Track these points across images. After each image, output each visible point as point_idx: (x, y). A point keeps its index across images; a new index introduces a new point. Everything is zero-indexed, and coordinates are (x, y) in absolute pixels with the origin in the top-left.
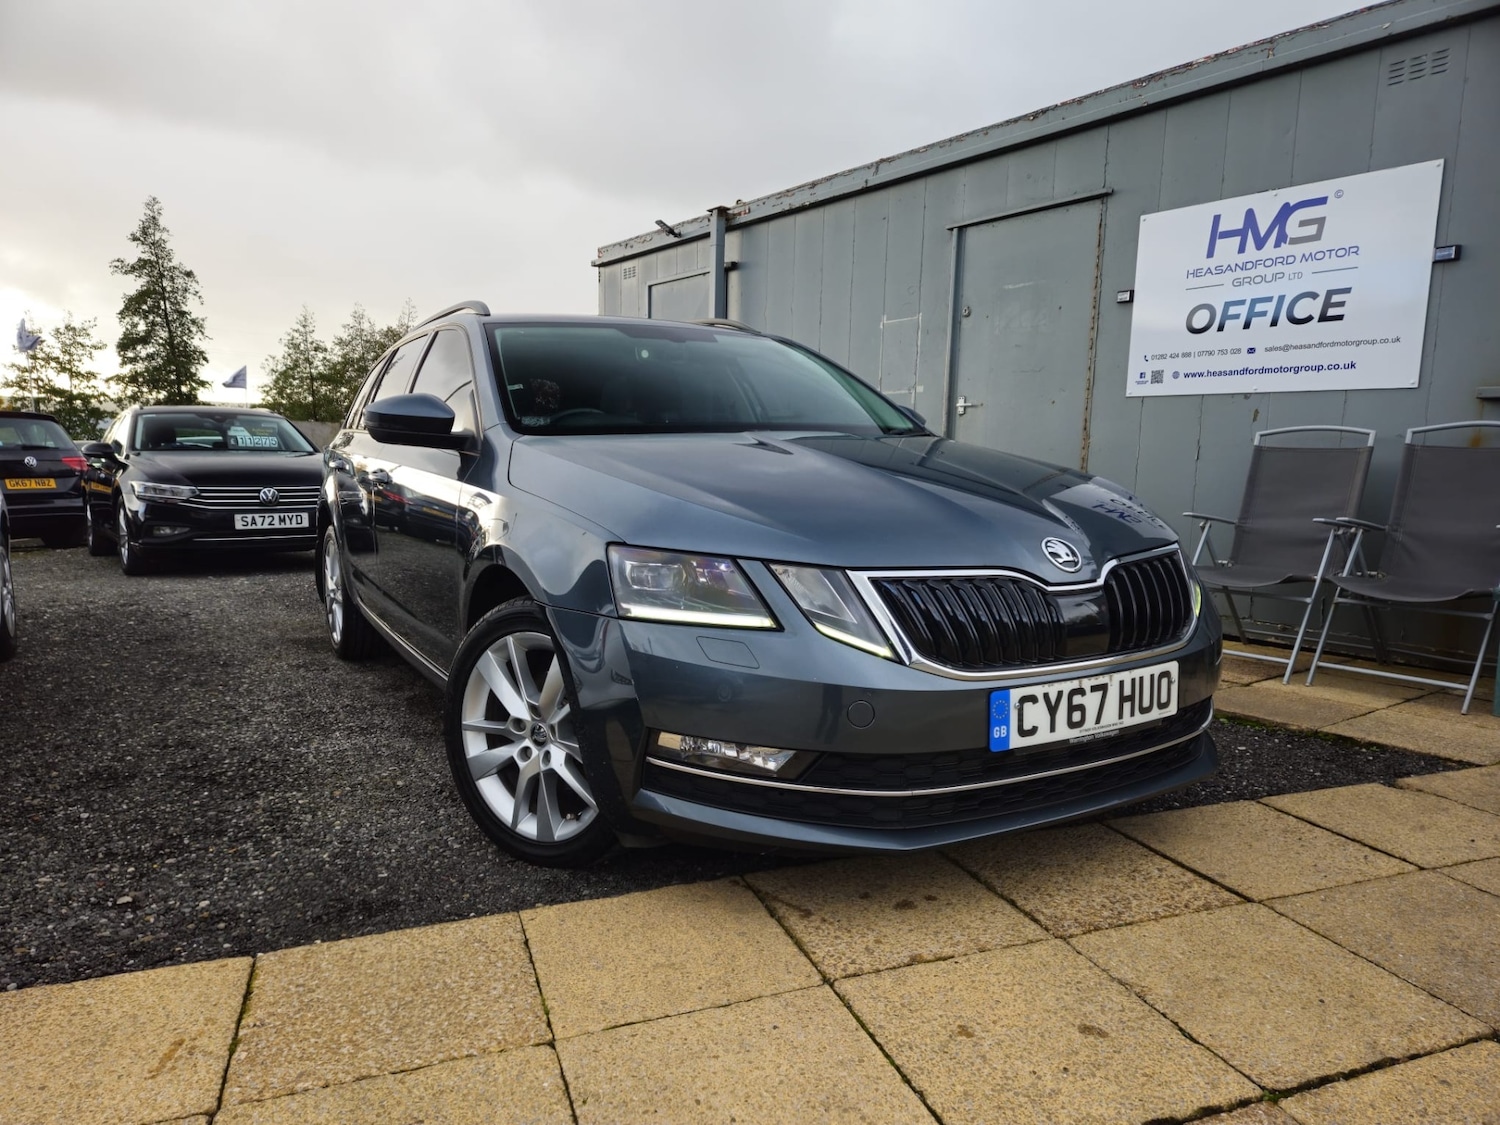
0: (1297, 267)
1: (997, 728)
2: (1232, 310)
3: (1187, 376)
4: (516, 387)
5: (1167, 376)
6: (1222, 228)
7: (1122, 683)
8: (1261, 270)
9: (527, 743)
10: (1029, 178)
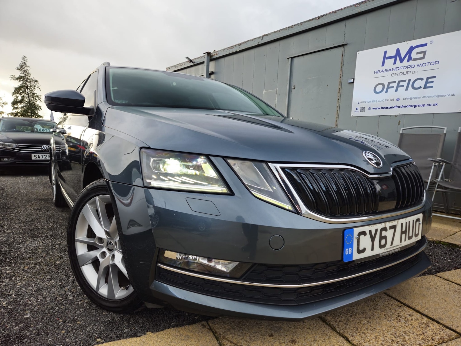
0: (415, 69)
1: (347, 249)
2: (391, 85)
3: (373, 109)
4: (115, 88)
5: (366, 109)
6: (387, 55)
7: (402, 224)
8: (402, 70)
9: (105, 250)
10: (316, 40)
